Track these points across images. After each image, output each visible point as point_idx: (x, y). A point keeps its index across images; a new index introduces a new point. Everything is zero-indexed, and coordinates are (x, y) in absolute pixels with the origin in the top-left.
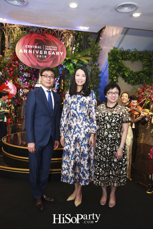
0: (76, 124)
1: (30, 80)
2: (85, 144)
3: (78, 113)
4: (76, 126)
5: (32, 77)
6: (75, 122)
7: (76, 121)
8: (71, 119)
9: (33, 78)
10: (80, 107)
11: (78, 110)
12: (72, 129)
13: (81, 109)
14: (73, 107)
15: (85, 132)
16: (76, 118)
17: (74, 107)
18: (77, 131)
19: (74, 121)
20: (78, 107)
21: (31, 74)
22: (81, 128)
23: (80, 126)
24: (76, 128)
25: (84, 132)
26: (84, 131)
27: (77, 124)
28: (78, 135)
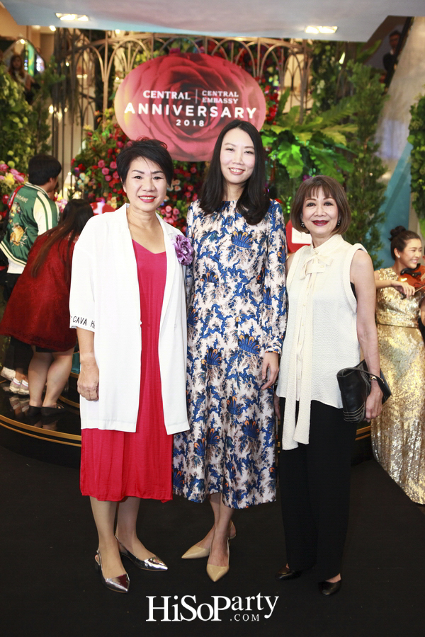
0: (212, 304)
1: (178, 199)
2: (237, 372)
3: (224, 268)
4: (212, 310)
5: (187, 191)
6: (209, 297)
7: (214, 295)
8: (199, 290)
9: (188, 195)
10: (230, 248)
11: (223, 260)
12: (200, 321)
13: (232, 255)
14: (207, 250)
15: (239, 333)
16: (215, 285)
17: (211, 249)
18: (213, 328)
19: (208, 294)
20: (225, 248)
21: (185, 183)
22: (225, 319)
23: (226, 312)
24: (212, 316)
25: (236, 331)
26: (235, 328)
27: (215, 306)
28: (217, 340)
